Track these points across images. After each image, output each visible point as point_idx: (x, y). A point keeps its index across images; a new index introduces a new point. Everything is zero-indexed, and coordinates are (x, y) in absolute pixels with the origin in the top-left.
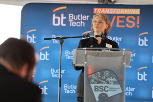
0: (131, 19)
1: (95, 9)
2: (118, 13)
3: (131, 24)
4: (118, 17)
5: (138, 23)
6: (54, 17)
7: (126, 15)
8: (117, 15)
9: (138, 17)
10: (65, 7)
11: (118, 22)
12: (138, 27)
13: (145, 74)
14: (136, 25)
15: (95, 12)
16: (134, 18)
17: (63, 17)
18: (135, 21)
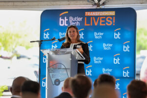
0: (109, 19)
1: (86, 13)
2: (101, 15)
3: (109, 23)
4: (101, 18)
5: (114, 22)
6: (61, 20)
7: (106, 16)
8: (100, 16)
9: (114, 17)
10: (67, 12)
11: (101, 21)
12: (114, 24)
13: (118, 59)
14: (113, 23)
15: (86, 15)
16: (111, 18)
17: (66, 20)
18: (112, 20)
